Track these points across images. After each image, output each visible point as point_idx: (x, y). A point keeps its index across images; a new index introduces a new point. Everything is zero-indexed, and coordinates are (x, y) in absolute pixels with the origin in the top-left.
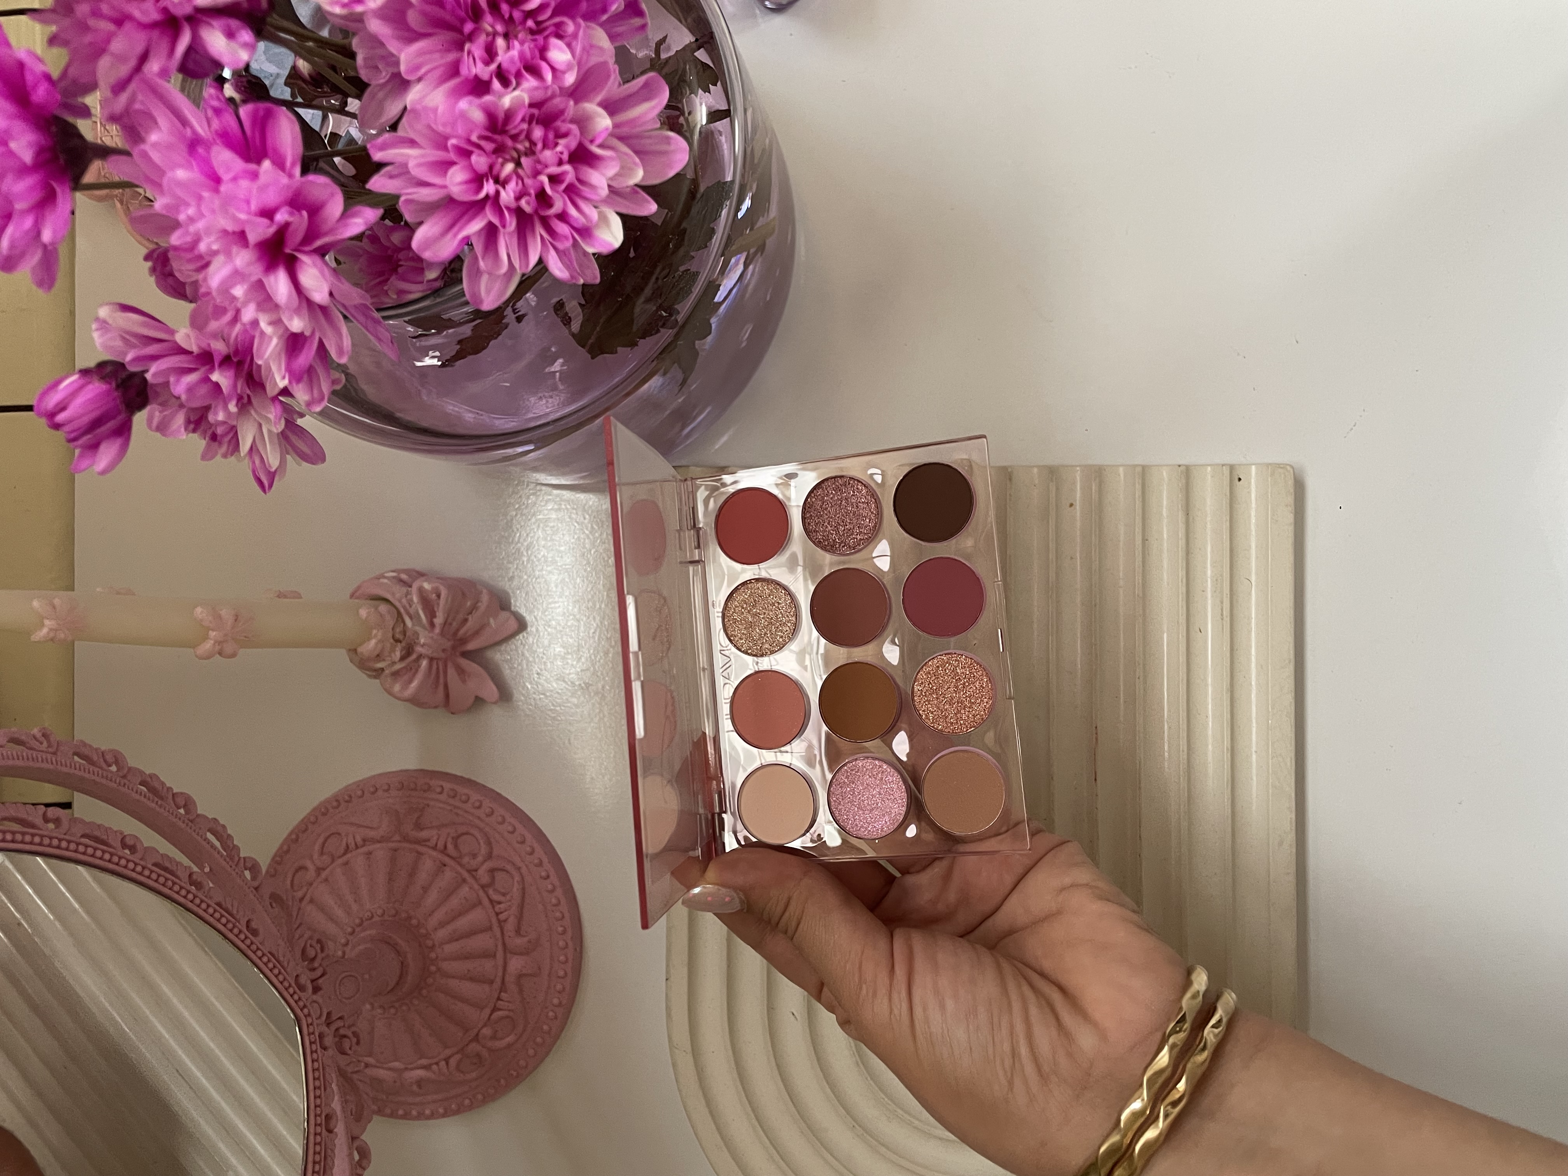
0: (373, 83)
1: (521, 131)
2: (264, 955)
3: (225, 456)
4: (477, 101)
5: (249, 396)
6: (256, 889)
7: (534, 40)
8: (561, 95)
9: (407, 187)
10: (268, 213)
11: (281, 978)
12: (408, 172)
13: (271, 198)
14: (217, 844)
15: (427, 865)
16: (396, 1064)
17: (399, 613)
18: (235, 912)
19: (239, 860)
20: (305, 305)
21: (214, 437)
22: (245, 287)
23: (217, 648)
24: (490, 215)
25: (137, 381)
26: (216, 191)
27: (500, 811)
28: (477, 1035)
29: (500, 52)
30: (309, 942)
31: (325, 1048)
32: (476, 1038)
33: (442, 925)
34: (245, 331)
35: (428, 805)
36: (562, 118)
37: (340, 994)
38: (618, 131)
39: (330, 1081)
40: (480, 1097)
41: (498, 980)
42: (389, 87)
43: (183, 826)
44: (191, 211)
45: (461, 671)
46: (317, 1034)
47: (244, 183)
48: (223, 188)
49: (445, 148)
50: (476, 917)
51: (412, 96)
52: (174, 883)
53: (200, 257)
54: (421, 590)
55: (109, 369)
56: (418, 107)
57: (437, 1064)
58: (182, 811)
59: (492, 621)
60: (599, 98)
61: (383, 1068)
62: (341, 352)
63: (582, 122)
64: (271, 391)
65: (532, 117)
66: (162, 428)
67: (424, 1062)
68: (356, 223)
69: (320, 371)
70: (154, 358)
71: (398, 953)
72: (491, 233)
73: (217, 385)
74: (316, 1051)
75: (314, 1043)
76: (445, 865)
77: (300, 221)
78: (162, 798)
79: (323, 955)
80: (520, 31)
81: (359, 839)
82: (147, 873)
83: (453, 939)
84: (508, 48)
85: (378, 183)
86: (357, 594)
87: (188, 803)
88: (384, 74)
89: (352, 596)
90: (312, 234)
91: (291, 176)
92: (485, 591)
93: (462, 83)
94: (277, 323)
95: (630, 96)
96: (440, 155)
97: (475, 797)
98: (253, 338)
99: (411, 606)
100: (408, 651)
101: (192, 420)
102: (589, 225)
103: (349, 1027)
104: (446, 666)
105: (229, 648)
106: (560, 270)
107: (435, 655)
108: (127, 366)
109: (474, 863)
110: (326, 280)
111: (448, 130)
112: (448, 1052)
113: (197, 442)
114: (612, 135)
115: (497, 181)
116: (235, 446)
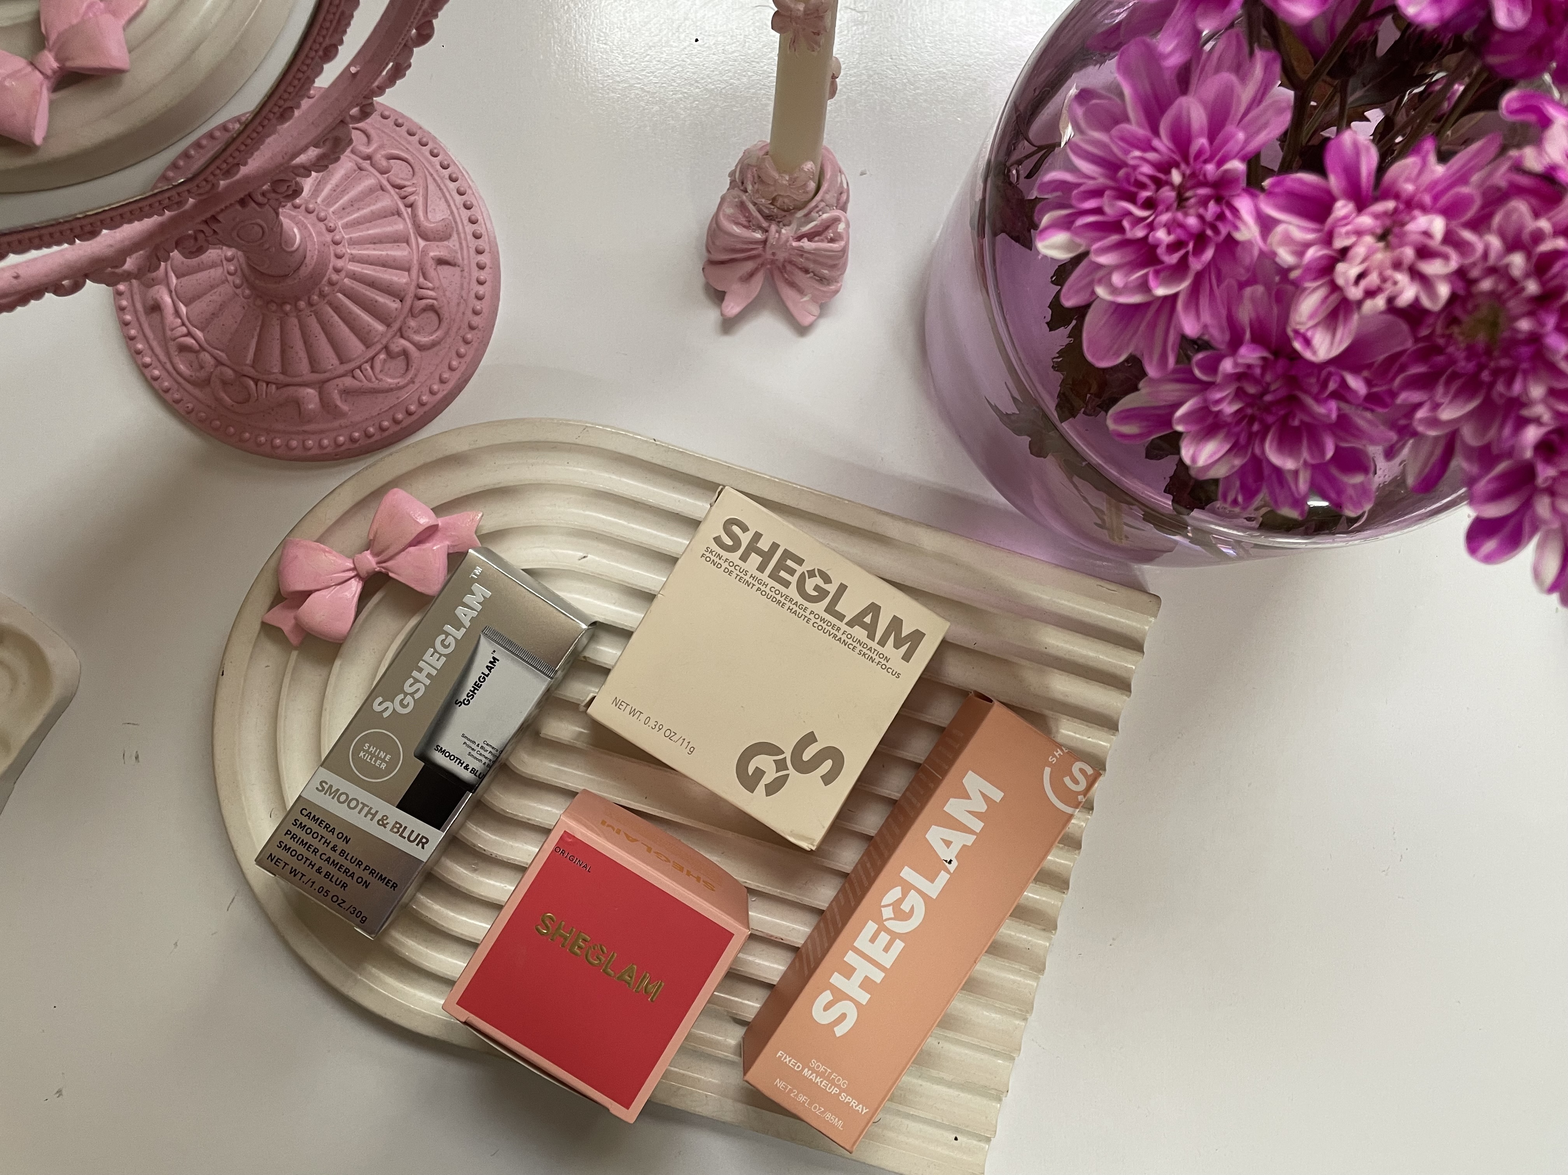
27: (470, 351)
33: (336, 308)
50: (355, 345)
57: (183, 323)
67: (182, 308)
76: (401, 301)
87: (424, 37)
109: (409, 332)
112: (197, 333)
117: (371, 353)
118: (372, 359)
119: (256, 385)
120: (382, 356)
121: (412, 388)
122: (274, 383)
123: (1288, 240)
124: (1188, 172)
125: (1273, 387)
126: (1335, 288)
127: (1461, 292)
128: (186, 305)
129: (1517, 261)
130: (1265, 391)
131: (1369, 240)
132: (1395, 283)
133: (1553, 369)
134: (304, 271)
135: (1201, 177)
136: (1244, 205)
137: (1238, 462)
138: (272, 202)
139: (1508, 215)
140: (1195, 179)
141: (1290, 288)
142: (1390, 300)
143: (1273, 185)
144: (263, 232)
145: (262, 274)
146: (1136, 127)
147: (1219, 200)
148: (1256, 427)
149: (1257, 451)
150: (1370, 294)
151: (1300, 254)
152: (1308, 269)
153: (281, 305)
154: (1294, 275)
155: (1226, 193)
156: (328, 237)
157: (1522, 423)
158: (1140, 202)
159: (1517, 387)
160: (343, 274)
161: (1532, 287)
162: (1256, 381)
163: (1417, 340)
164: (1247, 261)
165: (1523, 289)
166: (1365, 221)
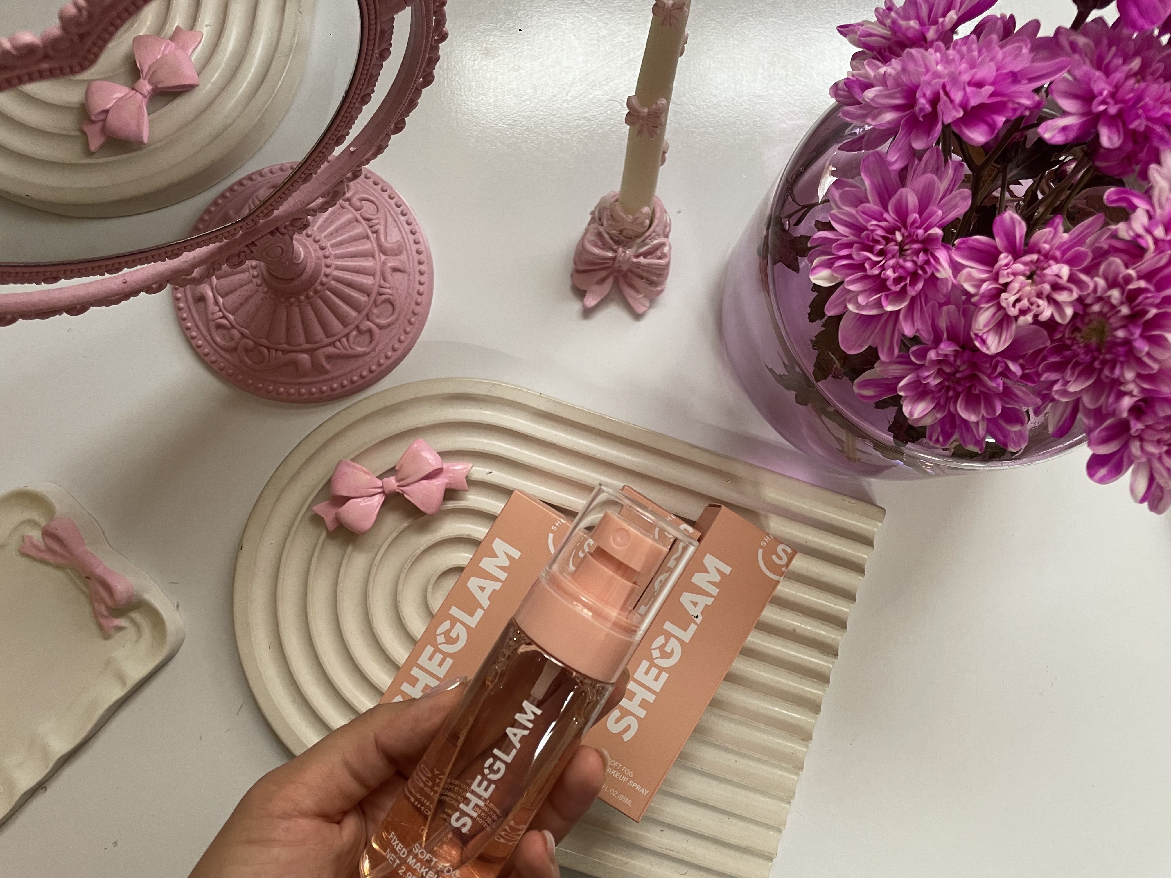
6: (341, 182)
14: (370, 153)
19: (360, 167)
27: (413, 328)
28: (247, 337)
30: (304, 220)
32: (244, 337)
33: (326, 301)
35: (409, 275)
41: (291, 348)
50: (336, 325)
57: (220, 309)
58: (393, 127)
67: (220, 299)
76: (368, 296)
78: (402, 114)
79: (296, 230)
81: (376, 227)
87: (398, 129)
103: (246, 257)
109: (373, 317)
112: (230, 316)
117: (347, 330)
118: (348, 334)
119: (269, 351)
120: (355, 333)
121: (373, 354)
122: (281, 351)
123: (970, 278)
124: (906, 234)
125: (961, 369)
126: (1000, 307)
127: (1081, 312)
128: (222, 297)
129: (1115, 294)
130: (957, 371)
131: (1021, 278)
132: (1038, 306)
133: (1140, 362)
134: (305, 277)
135: (915, 237)
136: (942, 255)
137: (939, 416)
138: (290, 233)
139: (1109, 265)
140: (911, 238)
141: (972, 307)
142: (1036, 316)
143: (960, 243)
144: (283, 252)
145: (277, 278)
146: (873, 205)
147: (926, 251)
148: (951, 394)
149: (952, 409)
150: (1023, 312)
151: (979, 286)
152: (983, 296)
153: (287, 299)
154: (974, 299)
155: (929, 247)
156: (321, 253)
157: (1122, 394)
158: (876, 252)
159: (1117, 372)
160: (330, 277)
161: (1125, 310)
162: (951, 365)
163: (1052, 341)
164: (944, 291)
165: (1120, 311)
166: (1019, 267)
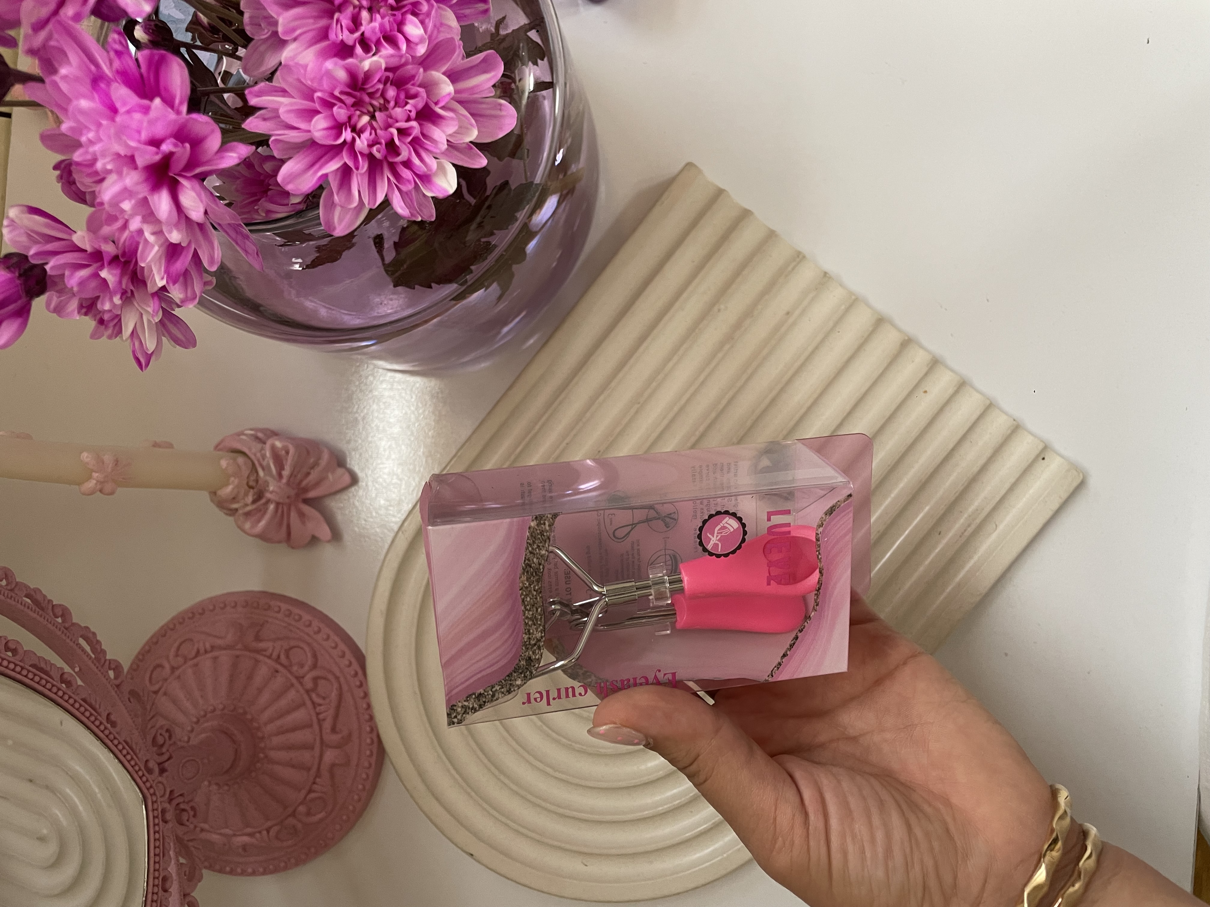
0: (256, 38)
1: (378, 90)
2: (119, 743)
3: (110, 337)
4: (341, 62)
5: (132, 291)
6: (118, 686)
7: (394, 15)
8: (413, 63)
9: (278, 129)
10: (155, 143)
11: (133, 763)
12: (279, 117)
13: (159, 130)
14: (88, 648)
15: (263, 671)
16: (227, 831)
17: (253, 464)
18: (98, 706)
19: (105, 662)
20: (183, 221)
21: (101, 322)
22: (133, 202)
23: (99, 487)
24: (346, 158)
25: (37, 271)
26: (113, 120)
27: (326, 630)
28: (294, 811)
29: (364, 22)
30: (160, 731)
31: (165, 822)
32: (293, 814)
33: (271, 720)
34: (132, 237)
35: (267, 622)
36: (412, 82)
37: (183, 775)
38: (458, 95)
39: (168, 849)
40: (293, 861)
41: (315, 768)
42: (270, 42)
43: (59, 633)
44: (91, 135)
45: (302, 515)
46: (160, 810)
47: (137, 116)
48: (118, 119)
49: (312, 100)
50: (300, 715)
51: (287, 54)
52: (47, 682)
53: (96, 173)
54: (273, 448)
55: (15, 260)
56: (291, 63)
57: (260, 832)
58: (59, 620)
59: (330, 476)
60: (444, 69)
61: (215, 833)
62: (212, 261)
63: (429, 86)
64: (151, 289)
65: (387, 78)
66: (59, 310)
67: (249, 830)
68: (230, 156)
69: (194, 274)
70: (55, 253)
71: (234, 742)
72: (346, 173)
73: (104, 281)
74: (158, 824)
75: (157, 817)
76: (277, 672)
77: (184, 151)
78: (42, 609)
79: (171, 742)
80: (381, 7)
81: (208, 646)
82: (24, 672)
83: (282, 732)
84: (371, 20)
85: (252, 124)
86: (221, 447)
87: (65, 613)
88: (266, 31)
89: (217, 447)
90: (193, 162)
91: (178, 113)
92: (326, 451)
93: (329, 46)
94: (158, 233)
95: (472, 68)
96: (307, 104)
97: (306, 617)
98: (138, 244)
99: (264, 459)
100: (259, 496)
101: (84, 305)
102: (429, 173)
103: (188, 803)
104: (289, 510)
105: (108, 487)
106: (401, 208)
107: (281, 501)
108: (30, 259)
109: (301, 672)
110: (201, 201)
111: (315, 85)
112: (269, 824)
113: (89, 323)
114: (453, 99)
115: (354, 129)
116: (118, 331)
117: (309, 703)
118: (313, 703)
119: (314, 791)
120: (314, 696)
121: (342, 680)
122: (316, 778)
128: (247, 827)
153: (260, 760)
156: (218, 713)
